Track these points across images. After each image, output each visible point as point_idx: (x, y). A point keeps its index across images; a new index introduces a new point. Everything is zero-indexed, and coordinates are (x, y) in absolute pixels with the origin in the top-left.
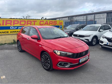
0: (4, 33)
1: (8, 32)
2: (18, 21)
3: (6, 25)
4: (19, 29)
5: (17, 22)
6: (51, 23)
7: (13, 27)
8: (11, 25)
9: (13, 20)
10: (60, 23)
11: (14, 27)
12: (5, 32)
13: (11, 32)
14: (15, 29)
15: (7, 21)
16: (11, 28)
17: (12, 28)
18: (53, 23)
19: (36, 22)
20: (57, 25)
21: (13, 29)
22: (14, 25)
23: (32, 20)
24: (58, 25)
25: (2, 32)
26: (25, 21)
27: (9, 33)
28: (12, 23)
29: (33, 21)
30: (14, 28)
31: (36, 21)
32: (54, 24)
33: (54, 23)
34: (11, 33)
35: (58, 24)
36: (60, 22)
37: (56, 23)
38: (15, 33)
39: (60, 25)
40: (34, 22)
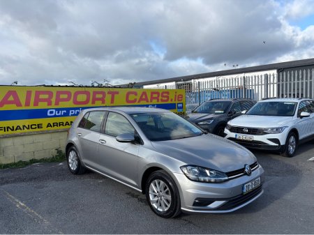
0: (28, 129)
1: (39, 126)
2: (69, 93)
3: (36, 104)
4: (72, 115)
5: (65, 96)
6: (155, 98)
7: (56, 109)
8: (50, 104)
9: (54, 91)
10: (178, 97)
11: (58, 110)
12: (33, 127)
13: (49, 125)
14: (61, 116)
15: (38, 93)
16: (49, 114)
17: (53, 114)
18: (160, 98)
19: (116, 96)
20: (169, 102)
21: (55, 116)
22: (57, 103)
23: (106, 90)
24: (173, 102)
25: (24, 126)
26: (88, 93)
27: (44, 128)
28: (53, 100)
29: (109, 93)
30: (58, 113)
31: (117, 93)
32: (162, 100)
33: (163, 96)
34: (49, 128)
35: (172, 100)
36: (177, 94)
37: (168, 97)
38: (58, 128)
39: (177, 102)
40: (113, 94)
